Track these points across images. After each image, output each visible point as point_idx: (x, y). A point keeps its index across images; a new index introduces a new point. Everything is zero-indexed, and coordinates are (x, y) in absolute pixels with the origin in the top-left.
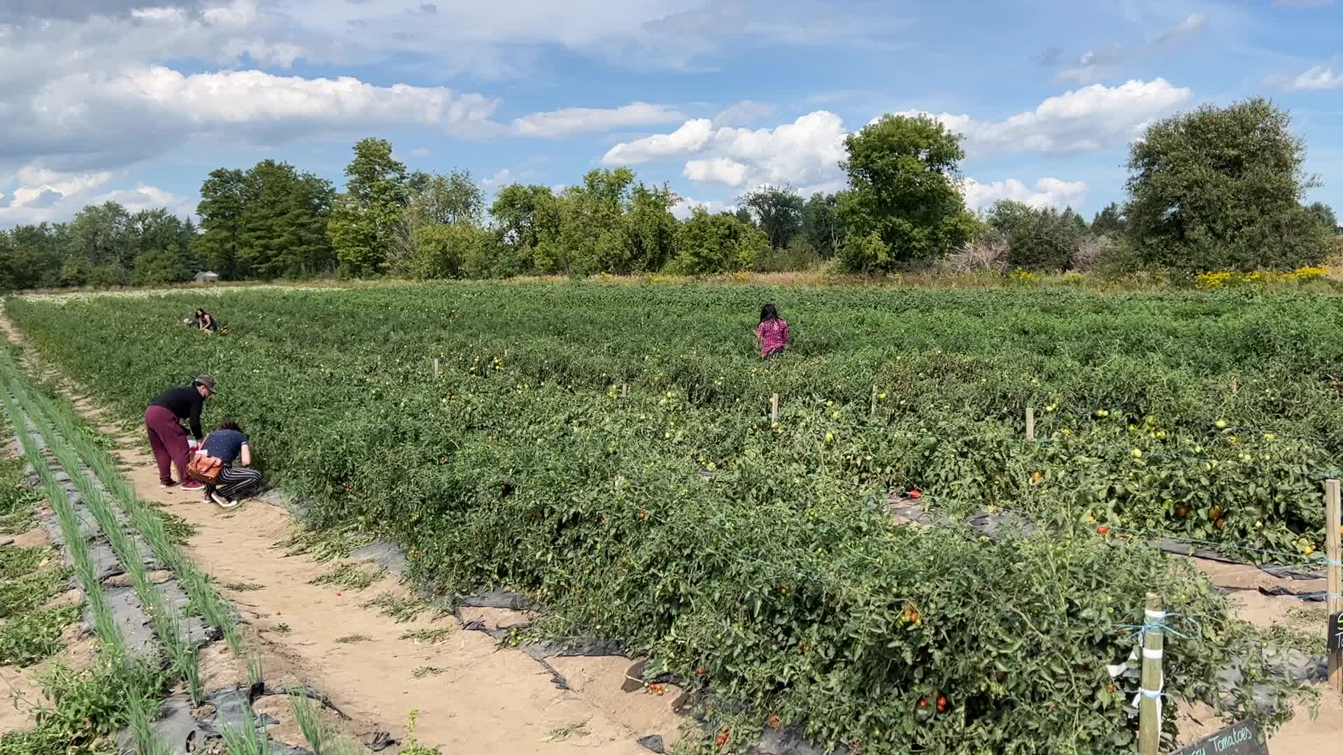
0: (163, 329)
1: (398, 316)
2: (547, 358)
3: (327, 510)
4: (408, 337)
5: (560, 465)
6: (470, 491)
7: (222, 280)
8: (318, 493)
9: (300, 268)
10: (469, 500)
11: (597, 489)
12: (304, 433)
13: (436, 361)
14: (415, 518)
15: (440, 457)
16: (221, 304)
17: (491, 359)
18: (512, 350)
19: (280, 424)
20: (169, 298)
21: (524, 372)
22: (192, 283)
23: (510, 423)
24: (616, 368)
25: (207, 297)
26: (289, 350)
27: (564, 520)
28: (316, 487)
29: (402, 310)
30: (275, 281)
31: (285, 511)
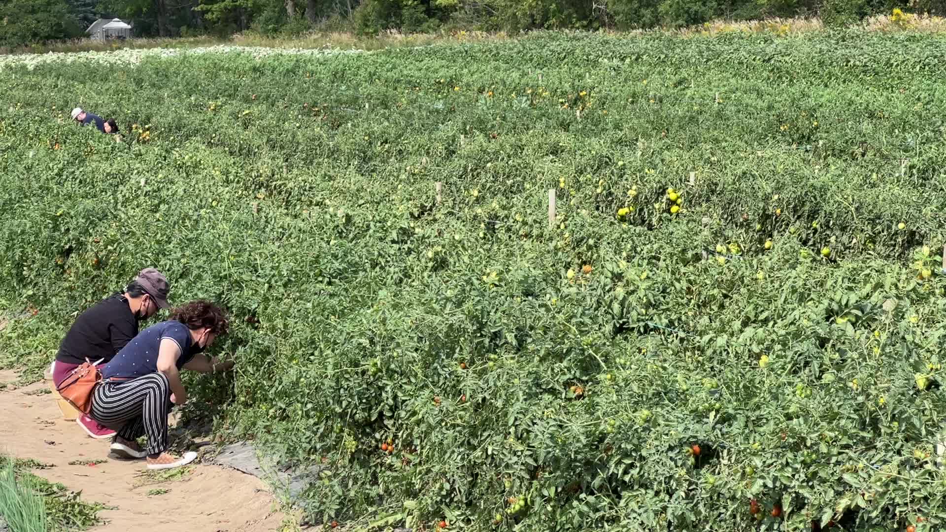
0: (32, 129)
1: (471, 104)
2: (778, 189)
3: (344, 484)
4: (493, 146)
5: (815, 407)
6: (627, 455)
7: (139, 36)
8: (327, 450)
9: (283, 11)
10: (626, 472)
11: (897, 459)
12: (301, 331)
13: (552, 192)
14: (517, 504)
15: (567, 384)
16: (139, 82)
17: (663, 191)
18: (706, 172)
19: (254, 314)
20: (40, 70)
21: (730, 217)
22: (84, 41)
23: (705, 320)
24: (927, 211)
25: (112, 68)
26: (265, 171)
27: (826, 519)
28: (322, 438)
29: (481, 91)
30: (236, 36)
31: (265, 485)
